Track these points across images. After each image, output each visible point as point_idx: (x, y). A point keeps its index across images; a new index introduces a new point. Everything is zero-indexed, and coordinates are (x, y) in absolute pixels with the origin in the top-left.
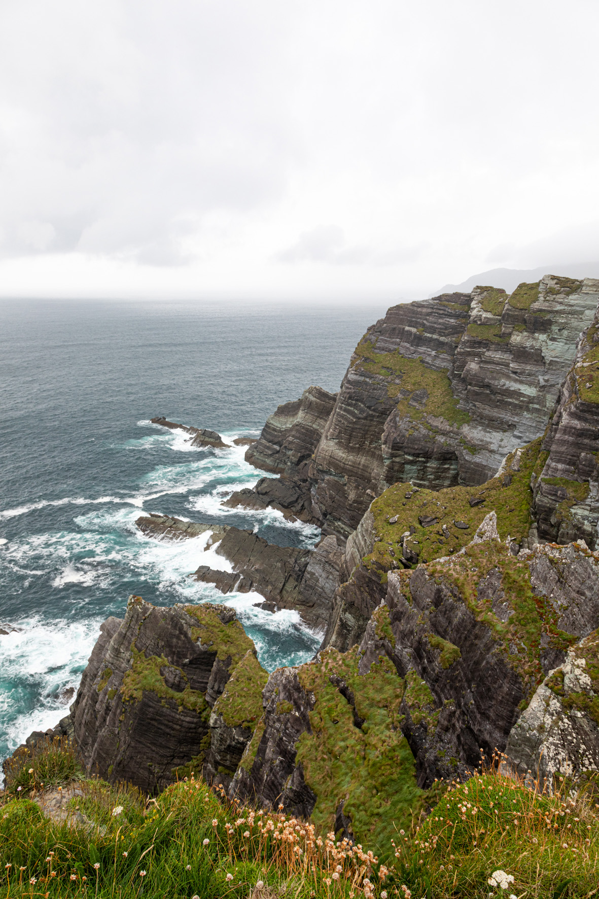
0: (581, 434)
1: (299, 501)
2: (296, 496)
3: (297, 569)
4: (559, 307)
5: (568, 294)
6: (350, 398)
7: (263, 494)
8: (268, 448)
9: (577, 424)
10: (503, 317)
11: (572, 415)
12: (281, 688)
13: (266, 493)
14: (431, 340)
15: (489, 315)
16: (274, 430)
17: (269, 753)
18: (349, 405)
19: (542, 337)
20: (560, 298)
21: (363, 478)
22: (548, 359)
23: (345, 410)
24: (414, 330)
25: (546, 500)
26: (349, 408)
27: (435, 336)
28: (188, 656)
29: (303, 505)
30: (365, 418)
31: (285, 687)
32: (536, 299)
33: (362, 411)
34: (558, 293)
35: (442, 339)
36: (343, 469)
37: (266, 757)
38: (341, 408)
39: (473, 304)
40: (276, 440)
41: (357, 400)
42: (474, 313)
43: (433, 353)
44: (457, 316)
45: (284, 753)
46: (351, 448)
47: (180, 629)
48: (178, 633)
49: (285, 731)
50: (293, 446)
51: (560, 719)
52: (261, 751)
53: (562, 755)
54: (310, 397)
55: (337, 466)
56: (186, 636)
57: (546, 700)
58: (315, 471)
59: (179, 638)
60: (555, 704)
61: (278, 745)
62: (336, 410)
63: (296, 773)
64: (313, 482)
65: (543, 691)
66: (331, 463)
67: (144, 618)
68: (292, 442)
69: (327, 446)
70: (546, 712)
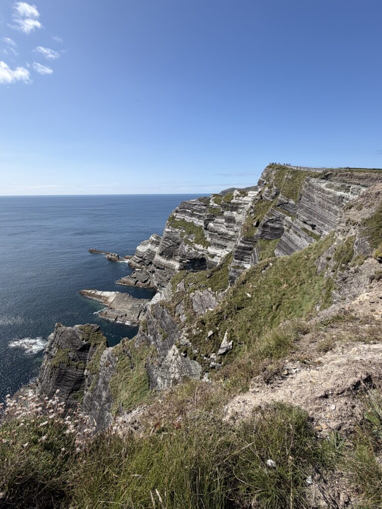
0: (244, 249)
1: (149, 280)
2: (147, 278)
3: (144, 307)
4: (240, 202)
5: (244, 197)
6: (166, 238)
8: (137, 259)
9: (243, 245)
10: (221, 205)
11: (241, 242)
12: (107, 356)
13: (135, 278)
14: (196, 215)
15: (216, 205)
16: (140, 252)
18: (166, 241)
19: (235, 213)
20: (241, 198)
21: (172, 269)
22: (237, 221)
23: (164, 243)
24: (190, 211)
25: (233, 274)
27: (198, 213)
28: (80, 347)
29: (150, 282)
30: (172, 246)
32: (233, 199)
33: (171, 243)
34: (240, 196)
35: (200, 214)
36: (164, 266)
37: (98, 385)
38: (163, 242)
39: (211, 201)
40: (140, 256)
41: (169, 239)
42: (211, 204)
43: (197, 220)
44: (205, 206)
45: (105, 383)
46: (167, 258)
47: (76, 336)
48: (75, 337)
49: (106, 374)
50: (147, 258)
51: (178, 357)
52: (97, 383)
53: (177, 371)
54: (153, 238)
55: (162, 265)
56: (79, 338)
57: (174, 350)
58: (154, 268)
59: (76, 340)
60: (177, 351)
61: (103, 380)
62: (161, 243)
63: (108, 391)
64: (153, 272)
65: (174, 347)
66: (159, 264)
67: (62, 333)
68: (146, 257)
69: (157, 258)
70: (173, 355)
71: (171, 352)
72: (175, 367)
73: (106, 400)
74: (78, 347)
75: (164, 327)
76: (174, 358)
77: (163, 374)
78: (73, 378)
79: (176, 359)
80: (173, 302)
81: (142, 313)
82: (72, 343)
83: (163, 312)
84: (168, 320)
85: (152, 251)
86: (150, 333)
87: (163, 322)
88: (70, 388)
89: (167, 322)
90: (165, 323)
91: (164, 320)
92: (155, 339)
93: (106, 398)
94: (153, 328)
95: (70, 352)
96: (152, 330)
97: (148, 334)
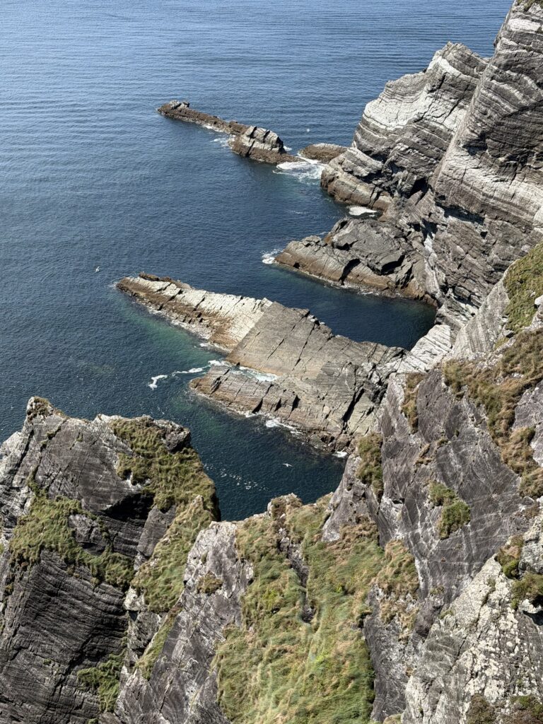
1: (405, 261)
2: (400, 253)
3: (375, 380)
6: (507, 67)
7: (340, 248)
8: (364, 164)
12: (210, 554)
13: (346, 247)
16: (376, 130)
17: (178, 652)
18: (505, 80)
21: (516, 221)
23: (497, 91)
26: (505, 86)
28: (112, 500)
29: (410, 271)
30: (534, 108)
31: (216, 552)
33: (528, 93)
36: (483, 205)
37: (174, 656)
38: (489, 88)
40: (378, 149)
41: (520, 71)
45: (201, 655)
46: (502, 165)
47: (102, 457)
48: (98, 461)
49: (204, 622)
50: (404, 161)
51: (504, 613)
52: (169, 647)
53: (494, 670)
54: (443, 64)
55: (471, 200)
56: (110, 467)
57: (492, 583)
58: (434, 208)
59: (99, 470)
60: (503, 589)
61: (193, 640)
62: (480, 91)
63: (208, 684)
64: (429, 228)
65: (491, 568)
66: (462, 193)
67: (50, 437)
68: (404, 153)
69: (456, 161)
70: (486, 600)
71: (473, 589)
72: (488, 653)
73: (198, 716)
74: (105, 498)
75: (455, 476)
76: (486, 613)
77: (433, 669)
78: (84, 611)
79: (495, 619)
80: (508, 374)
81: (364, 403)
82: (86, 483)
83: (457, 410)
84: (475, 451)
85: (433, 130)
86: (393, 494)
87: (452, 454)
88: (75, 645)
89: (471, 458)
90: (462, 459)
91: (457, 447)
92: (410, 518)
93: (201, 710)
94: (407, 476)
95: (75, 513)
96: (400, 482)
97: (380, 495)
